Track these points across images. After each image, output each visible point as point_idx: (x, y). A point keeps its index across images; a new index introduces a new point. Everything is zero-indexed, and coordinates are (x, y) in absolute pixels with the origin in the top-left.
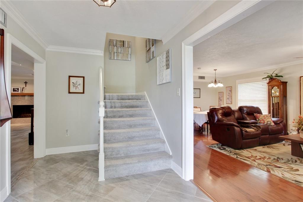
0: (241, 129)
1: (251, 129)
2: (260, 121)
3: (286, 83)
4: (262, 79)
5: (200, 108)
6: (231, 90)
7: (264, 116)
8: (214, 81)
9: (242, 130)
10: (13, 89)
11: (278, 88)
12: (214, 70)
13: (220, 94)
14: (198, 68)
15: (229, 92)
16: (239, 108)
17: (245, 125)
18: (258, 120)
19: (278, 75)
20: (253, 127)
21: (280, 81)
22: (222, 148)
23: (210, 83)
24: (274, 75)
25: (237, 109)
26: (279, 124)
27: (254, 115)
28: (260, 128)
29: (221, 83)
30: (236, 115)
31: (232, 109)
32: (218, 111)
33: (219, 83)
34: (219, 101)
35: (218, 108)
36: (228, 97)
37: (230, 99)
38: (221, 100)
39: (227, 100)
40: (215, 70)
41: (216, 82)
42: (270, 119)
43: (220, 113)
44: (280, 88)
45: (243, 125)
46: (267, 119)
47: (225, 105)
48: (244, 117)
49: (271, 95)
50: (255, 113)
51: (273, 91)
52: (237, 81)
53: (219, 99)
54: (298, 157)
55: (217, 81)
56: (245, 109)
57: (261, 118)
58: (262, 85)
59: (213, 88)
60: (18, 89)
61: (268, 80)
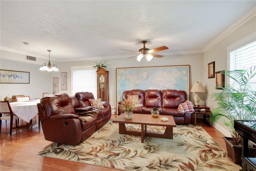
0: (80, 120)
1: (89, 117)
2: (93, 106)
3: (108, 72)
4: (93, 67)
5: (29, 96)
6: (66, 76)
7: (97, 101)
8: (48, 64)
9: (82, 121)
11: (104, 76)
12: (48, 51)
13: (54, 79)
14: (25, 43)
15: (64, 78)
16: (75, 95)
17: (82, 113)
18: (92, 105)
19: (103, 65)
20: (90, 114)
21: (105, 70)
22: (58, 150)
23: (42, 66)
24: (101, 65)
25: (74, 96)
26: (107, 106)
27: (89, 101)
28: (97, 114)
29: (56, 67)
30: (74, 102)
31: (69, 97)
32: (53, 101)
33: (54, 66)
34: (54, 88)
35: (52, 97)
36: (63, 83)
37: (66, 85)
38: (56, 86)
39: (62, 86)
40: (50, 51)
41: (49, 65)
42: (101, 103)
43: (55, 103)
44: (105, 76)
45: (80, 113)
46: (99, 103)
47: (60, 92)
48: (81, 104)
49: (99, 82)
50: (90, 99)
51: (100, 79)
52: (72, 67)
53: (54, 85)
54: (123, 134)
55: (51, 64)
56: (81, 95)
57: (95, 103)
58: (92, 73)
59: (46, 72)
61: (96, 69)
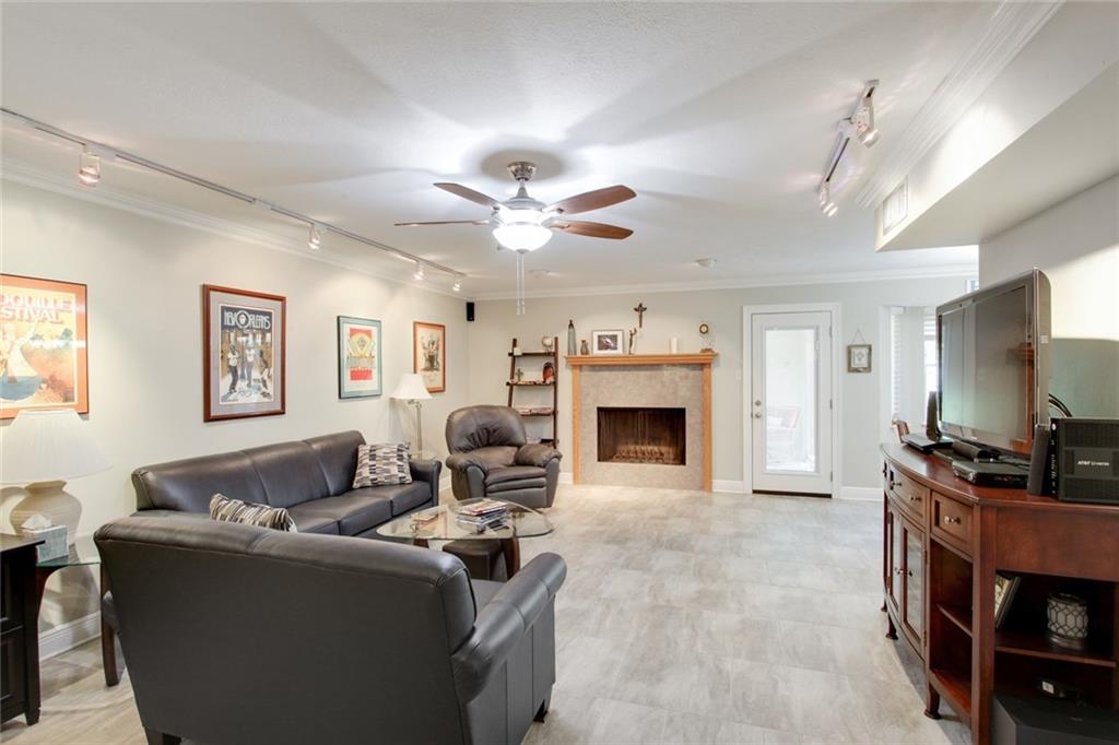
10: (599, 337)
60: (614, 338)
